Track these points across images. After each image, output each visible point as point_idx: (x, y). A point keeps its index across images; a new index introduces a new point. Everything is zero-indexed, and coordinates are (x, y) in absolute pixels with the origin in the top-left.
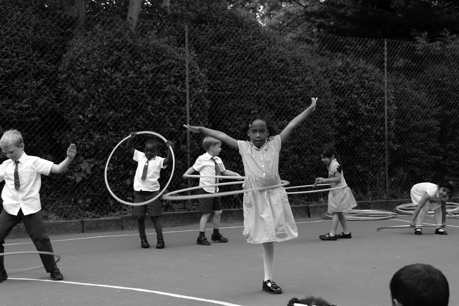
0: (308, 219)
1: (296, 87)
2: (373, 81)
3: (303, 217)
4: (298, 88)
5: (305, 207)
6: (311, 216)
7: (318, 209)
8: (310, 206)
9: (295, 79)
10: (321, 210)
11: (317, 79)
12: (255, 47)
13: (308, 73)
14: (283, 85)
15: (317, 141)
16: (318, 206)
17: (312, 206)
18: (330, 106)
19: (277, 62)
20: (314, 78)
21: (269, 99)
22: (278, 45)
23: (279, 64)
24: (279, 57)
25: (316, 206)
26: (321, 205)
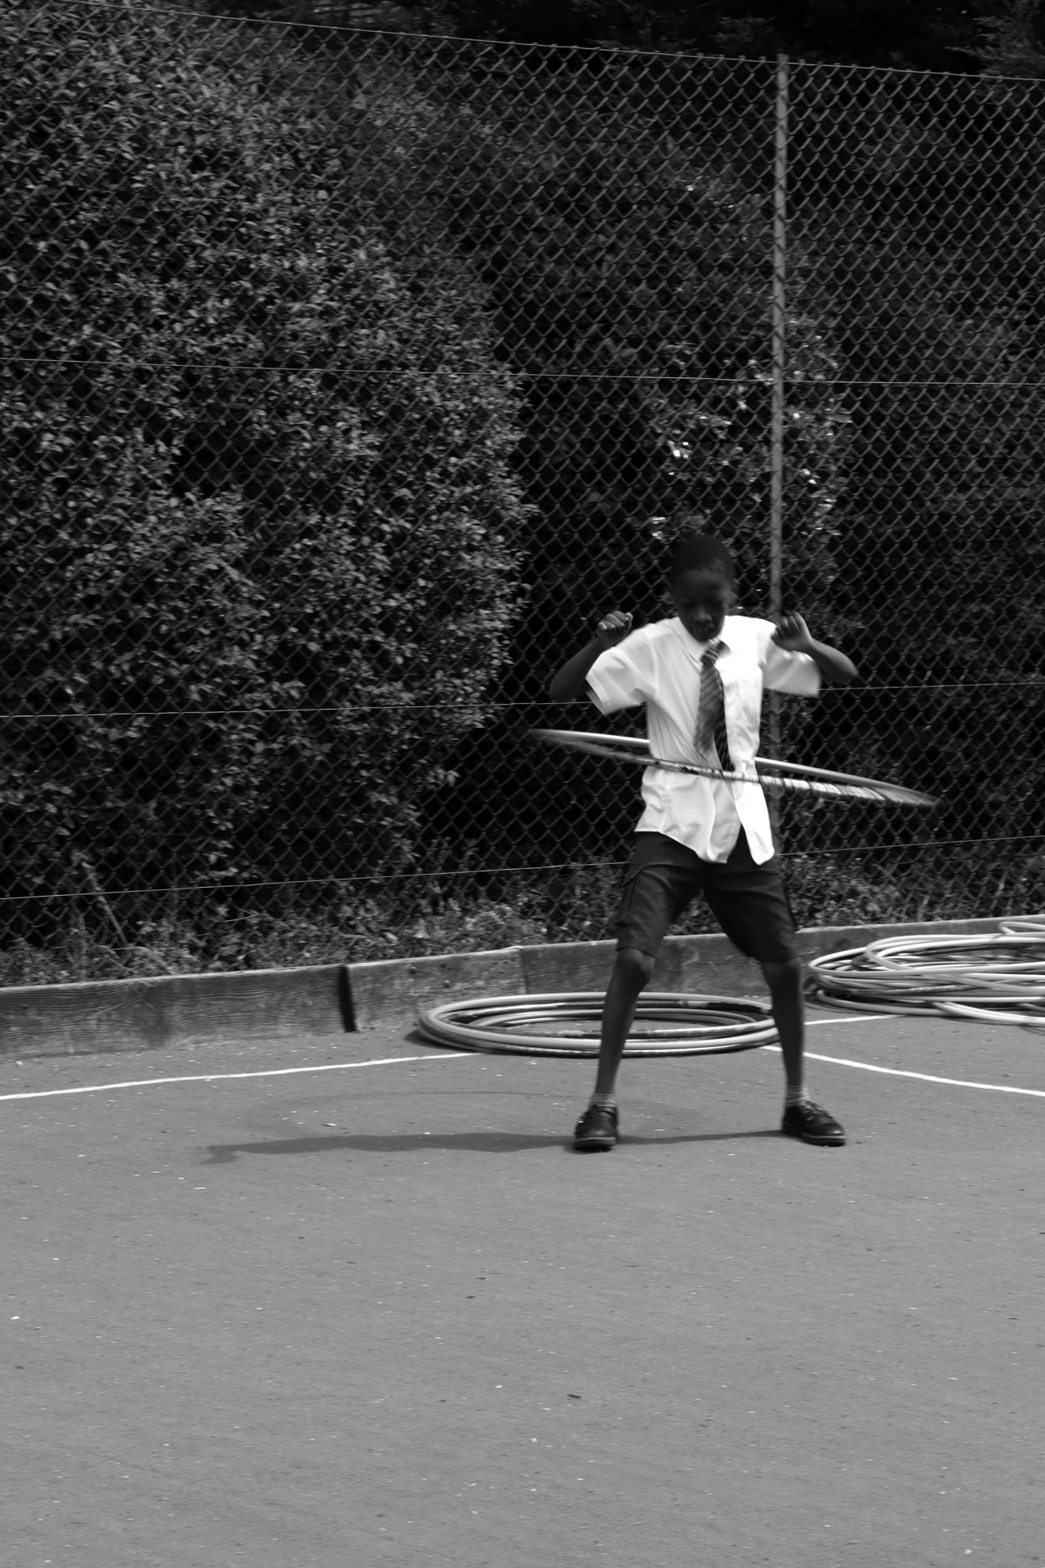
0: (337, 1038)
1: (297, 307)
2: (725, 268)
3: (316, 1026)
4: (301, 314)
5: (324, 973)
6: (360, 1024)
7: (397, 984)
8: (355, 969)
9: (287, 264)
10: (412, 993)
11: (414, 264)
12: (63, 77)
13: (363, 230)
14: (221, 300)
15: (409, 607)
16: (395, 967)
17: (365, 969)
18: (483, 414)
19: (189, 167)
20: (396, 258)
21: (140, 375)
22: (199, 69)
23: (202, 180)
24: (199, 140)
25: (384, 969)
26: (414, 964)
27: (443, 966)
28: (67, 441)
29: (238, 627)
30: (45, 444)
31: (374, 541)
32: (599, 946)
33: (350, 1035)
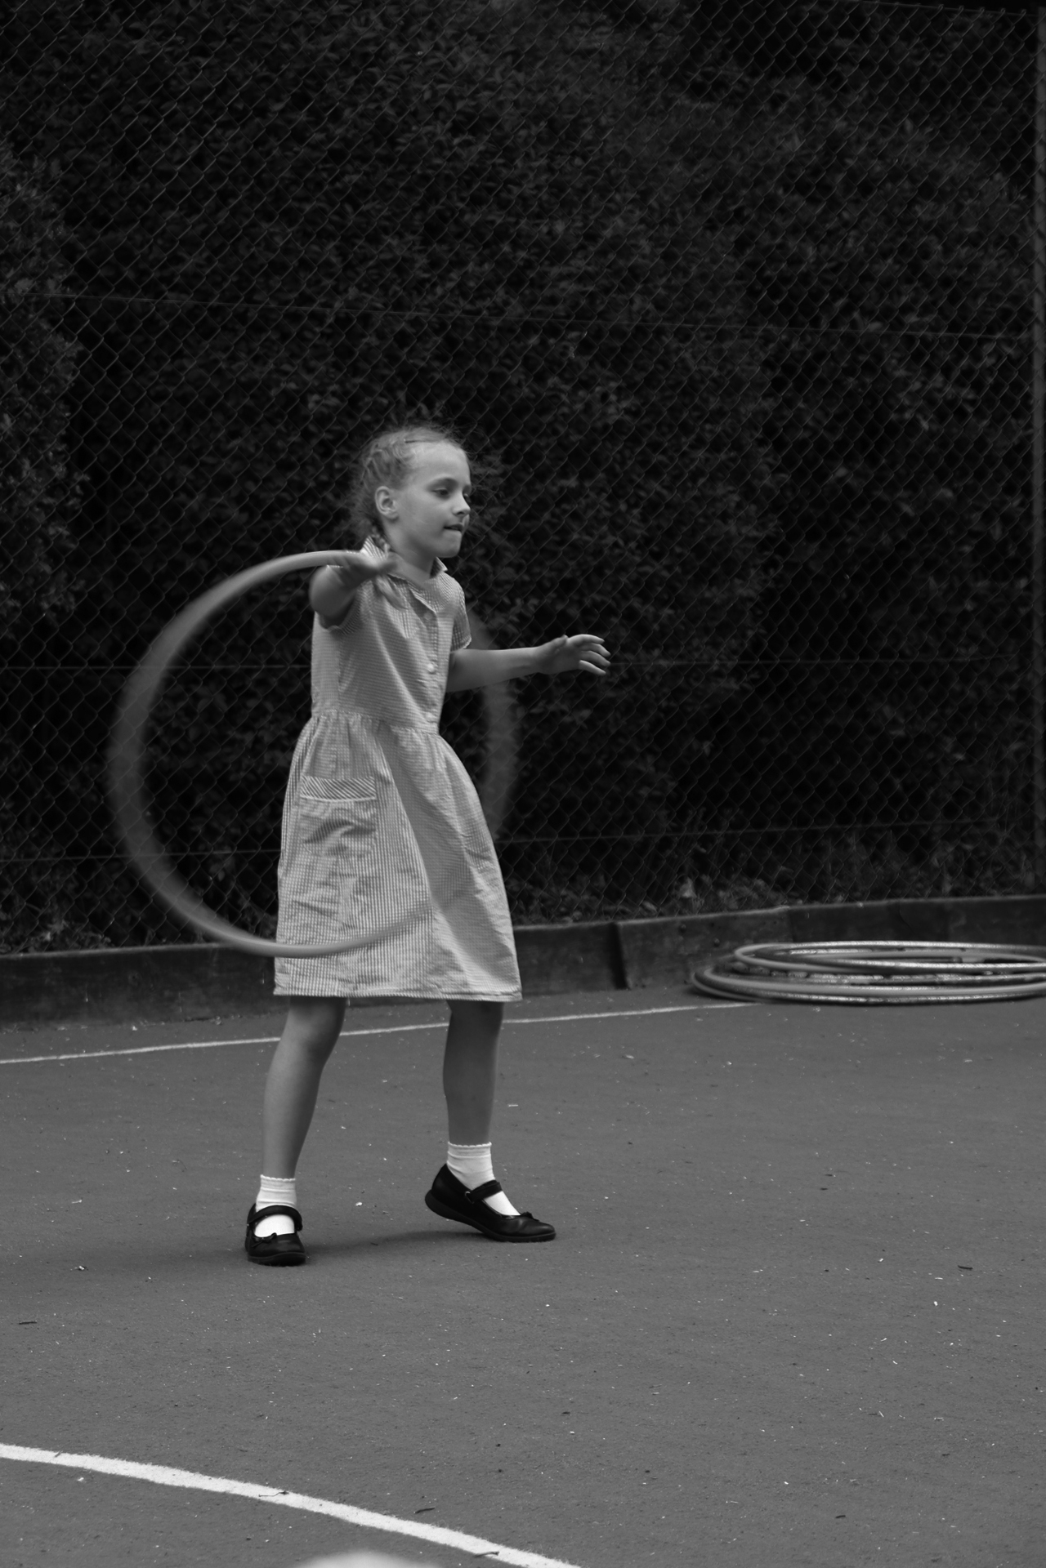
0: (612, 996)
1: (555, 271)
2: (973, 242)
3: (588, 984)
4: (562, 277)
5: (595, 930)
6: (630, 980)
7: (667, 942)
8: (625, 927)
9: (545, 230)
10: (683, 951)
11: (668, 233)
12: (327, 42)
13: (618, 197)
14: (481, 264)
15: (665, 574)
16: (665, 925)
17: (635, 927)
18: (737, 384)
19: (450, 130)
20: (650, 226)
21: (402, 339)
22: (456, 37)
23: (462, 145)
24: (460, 105)
25: (655, 928)
26: (683, 922)
27: (712, 924)
28: (333, 401)
29: (500, 590)
30: (311, 405)
31: (631, 507)
32: (865, 908)
33: (621, 993)
